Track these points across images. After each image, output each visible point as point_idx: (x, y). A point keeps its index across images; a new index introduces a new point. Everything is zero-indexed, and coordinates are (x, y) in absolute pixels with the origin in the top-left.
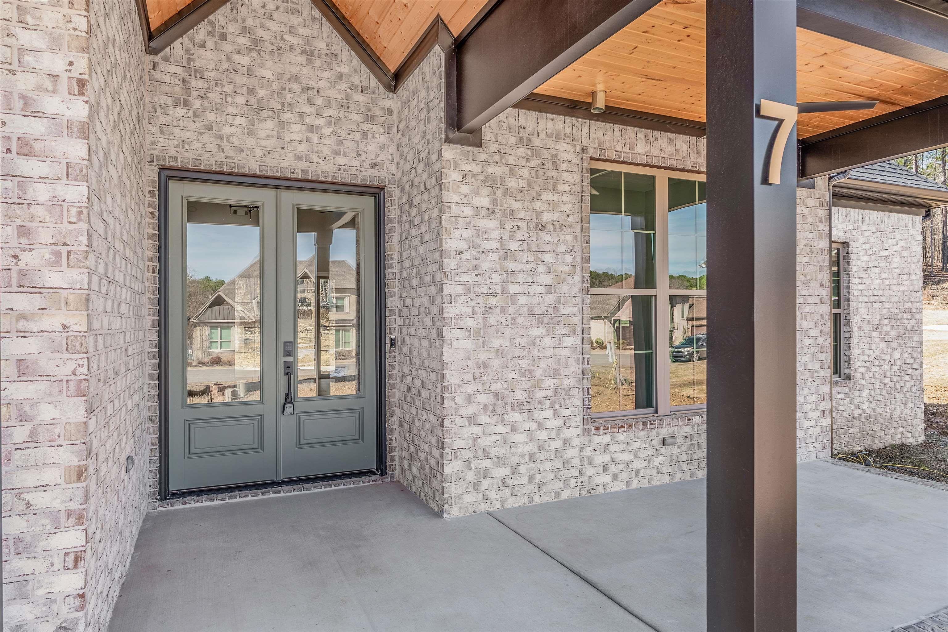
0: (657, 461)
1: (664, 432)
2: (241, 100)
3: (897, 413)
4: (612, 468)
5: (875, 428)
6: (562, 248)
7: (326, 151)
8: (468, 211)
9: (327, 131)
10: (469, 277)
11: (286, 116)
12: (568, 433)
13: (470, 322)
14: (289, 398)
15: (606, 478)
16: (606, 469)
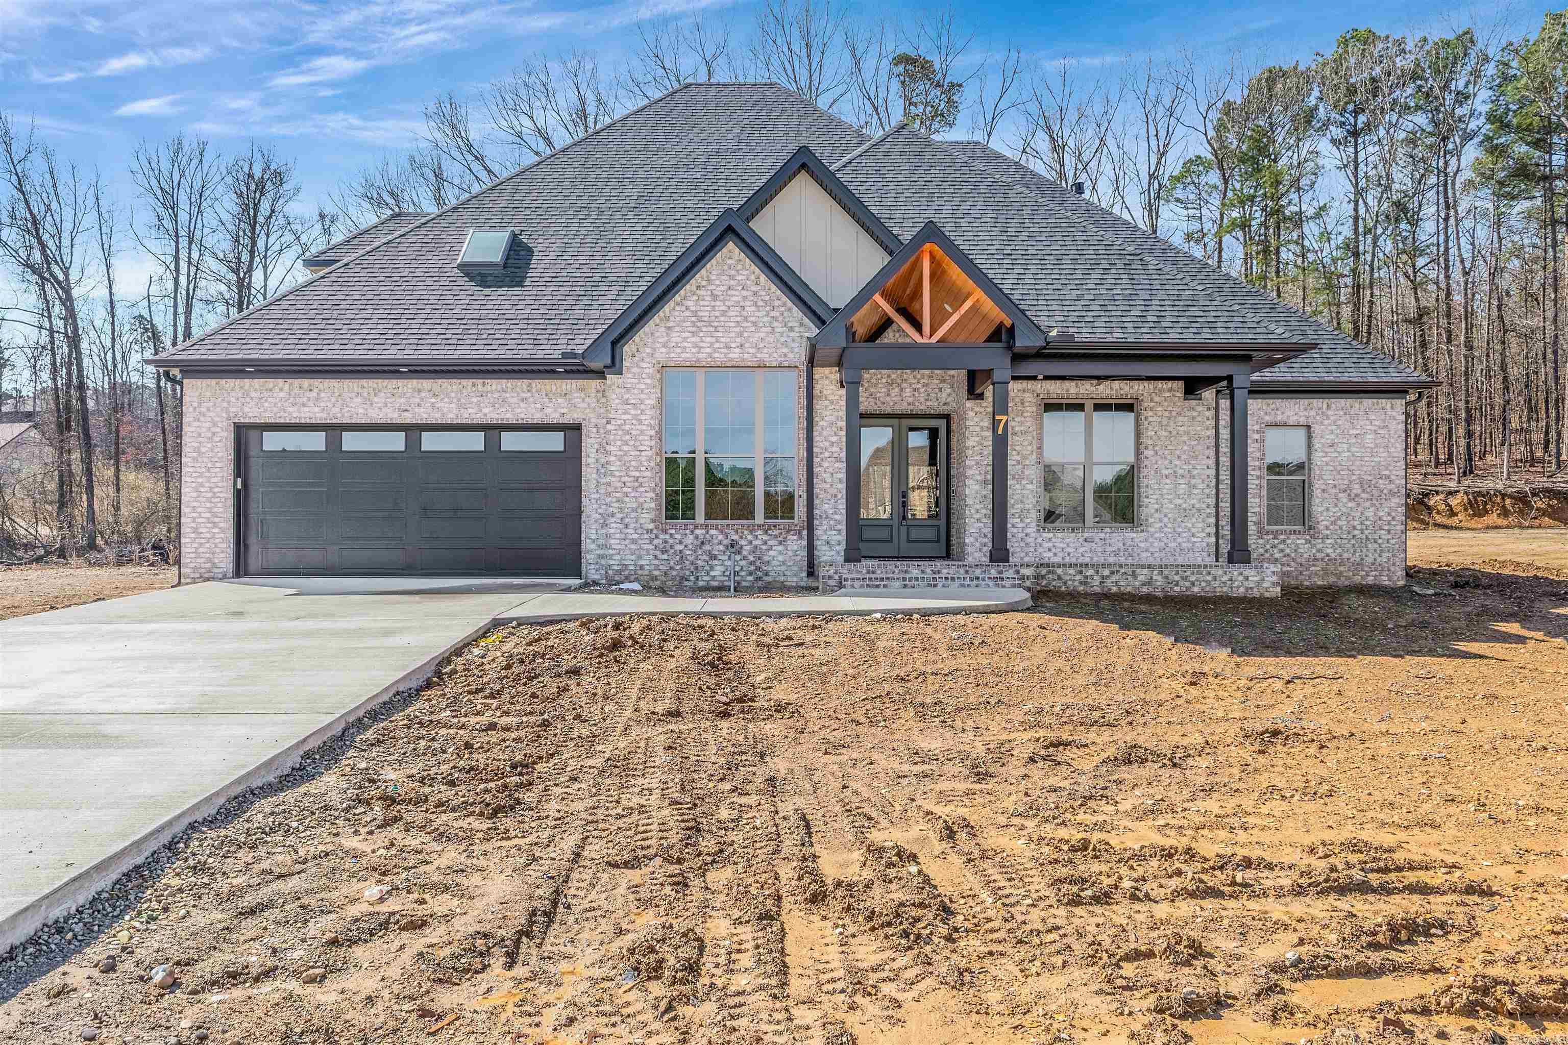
0: (1082, 550)
1: (1086, 535)
2: (884, 381)
3: (1370, 559)
4: (1054, 550)
5: (1342, 569)
6: (1026, 443)
7: (922, 399)
8: (978, 429)
9: (922, 390)
10: (978, 458)
11: (904, 385)
12: (1028, 530)
13: (979, 478)
14: (904, 518)
15: (1051, 554)
16: (1050, 550)
